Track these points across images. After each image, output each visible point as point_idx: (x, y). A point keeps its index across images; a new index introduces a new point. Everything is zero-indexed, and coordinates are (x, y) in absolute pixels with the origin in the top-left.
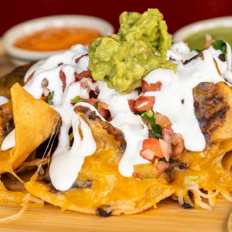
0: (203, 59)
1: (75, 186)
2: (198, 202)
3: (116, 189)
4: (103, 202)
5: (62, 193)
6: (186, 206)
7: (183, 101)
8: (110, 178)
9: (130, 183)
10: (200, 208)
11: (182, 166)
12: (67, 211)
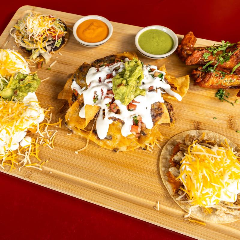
0: (157, 92)
1: (106, 138)
2: (148, 148)
3: (120, 141)
4: (116, 147)
5: (102, 140)
6: (144, 149)
7: (147, 108)
8: (118, 136)
9: (125, 140)
10: (149, 150)
11: (144, 134)
12: (104, 148)
